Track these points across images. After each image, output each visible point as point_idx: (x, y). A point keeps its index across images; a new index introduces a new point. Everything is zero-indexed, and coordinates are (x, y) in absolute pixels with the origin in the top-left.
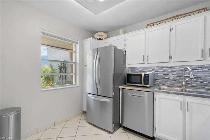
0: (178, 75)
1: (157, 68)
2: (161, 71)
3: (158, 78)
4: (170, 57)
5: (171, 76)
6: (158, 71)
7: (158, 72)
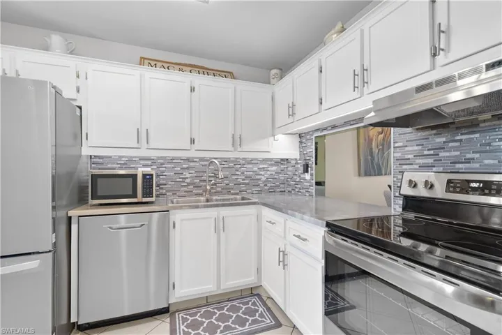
0: (198, 174)
1: (162, 161)
2: (169, 166)
3: (164, 182)
4: (192, 141)
5: (188, 175)
6: (164, 166)
7: (164, 169)
